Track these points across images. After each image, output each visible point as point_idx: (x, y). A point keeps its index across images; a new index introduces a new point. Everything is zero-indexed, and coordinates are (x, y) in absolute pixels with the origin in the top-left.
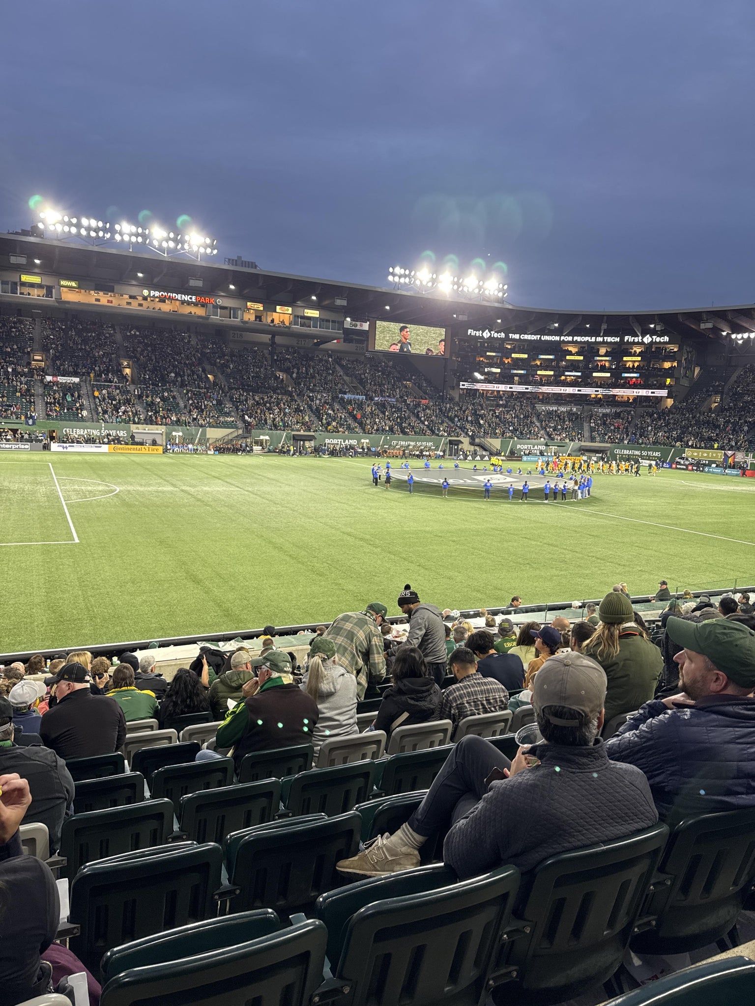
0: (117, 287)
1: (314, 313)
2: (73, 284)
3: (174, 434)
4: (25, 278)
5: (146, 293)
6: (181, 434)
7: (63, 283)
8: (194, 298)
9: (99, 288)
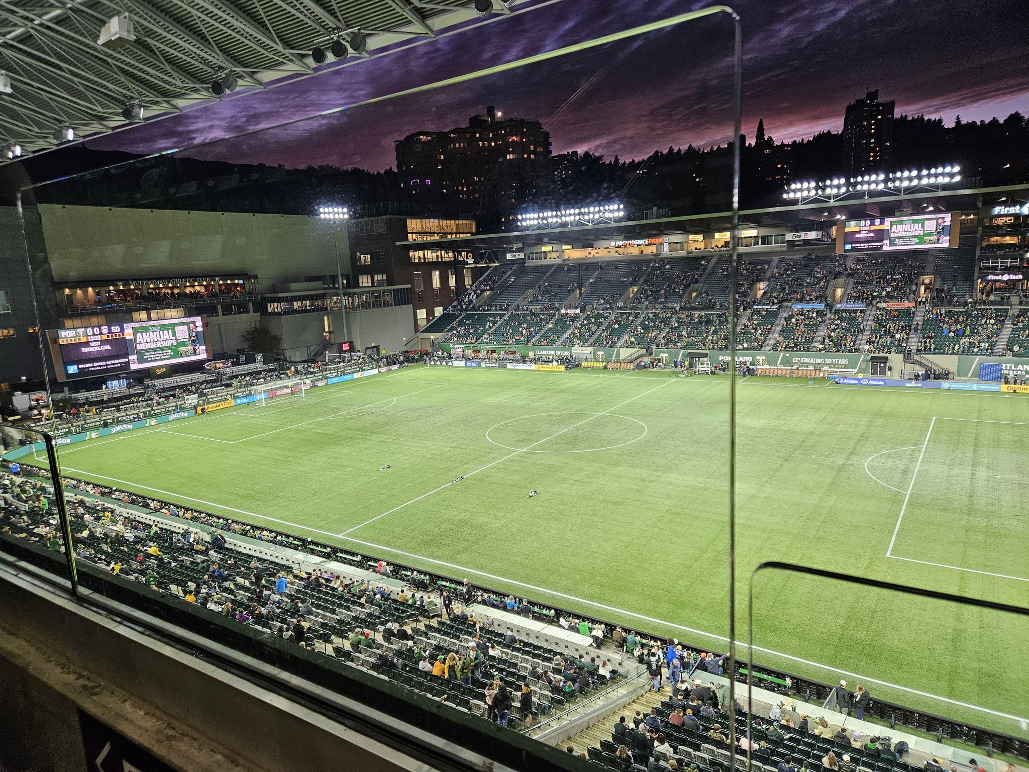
0: (596, 244)
1: (753, 233)
2: (569, 247)
3: (598, 353)
4: (545, 248)
5: (613, 244)
6: (603, 353)
7: (564, 247)
8: (647, 241)
9: (585, 246)
